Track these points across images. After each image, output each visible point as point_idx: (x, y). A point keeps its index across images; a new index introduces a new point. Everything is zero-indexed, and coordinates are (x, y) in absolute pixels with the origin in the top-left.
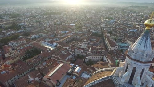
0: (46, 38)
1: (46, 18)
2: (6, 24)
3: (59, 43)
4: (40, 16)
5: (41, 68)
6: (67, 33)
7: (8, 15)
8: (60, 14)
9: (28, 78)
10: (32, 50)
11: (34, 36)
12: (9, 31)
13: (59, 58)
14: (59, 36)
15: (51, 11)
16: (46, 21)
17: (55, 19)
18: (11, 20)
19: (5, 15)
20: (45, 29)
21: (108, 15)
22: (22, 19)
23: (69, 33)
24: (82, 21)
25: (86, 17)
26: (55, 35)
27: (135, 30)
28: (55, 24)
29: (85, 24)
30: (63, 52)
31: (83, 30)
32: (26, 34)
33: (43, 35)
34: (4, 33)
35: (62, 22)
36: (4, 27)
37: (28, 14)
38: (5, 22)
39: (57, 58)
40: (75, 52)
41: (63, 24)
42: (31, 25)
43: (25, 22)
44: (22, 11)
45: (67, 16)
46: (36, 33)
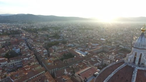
0: (79, 47)
1: (80, 32)
2: (51, 34)
3: (89, 52)
4: (75, 30)
5: (73, 67)
6: (98, 46)
7: (53, 28)
8: (92, 30)
11: (70, 45)
12: (52, 39)
13: (89, 63)
14: (90, 47)
15: (85, 27)
16: (80, 35)
17: (88, 33)
18: (54, 32)
19: (51, 28)
20: (79, 40)
22: (61, 31)
23: (99, 46)
24: (113, 37)
25: (118, 34)
26: (87, 46)
28: (87, 37)
29: (115, 40)
30: (92, 59)
31: (113, 45)
32: (64, 43)
33: (77, 45)
34: (50, 40)
35: (93, 37)
36: (49, 36)
38: (50, 33)
39: (87, 63)
40: (102, 61)
41: (94, 38)
42: (69, 36)
43: (64, 34)
44: (62, 26)
45: (99, 32)
46: (72, 43)
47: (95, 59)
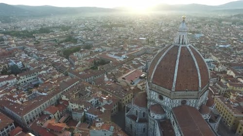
0: (111, 51)
1: (106, 31)
2: (60, 37)
3: (128, 56)
4: (97, 28)
5: (113, 73)
6: (137, 48)
7: (57, 27)
8: (124, 26)
9: (104, 78)
10: (98, 62)
11: (97, 49)
13: (131, 66)
14: (127, 49)
15: (110, 23)
16: (107, 35)
17: (119, 32)
18: (64, 33)
19: (54, 27)
20: (109, 42)
21: (193, 29)
22: (75, 32)
23: (139, 47)
24: (155, 35)
25: (161, 31)
26: (122, 49)
27: (227, 46)
28: (120, 38)
29: (159, 38)
30: (134, 62)
31: (157, 45)
32: (88, 47)
33: (107, 49)
34: (63, 46)
35: (128, 36)
36: (58, 40)
37: (81, 26)
38: (58, 36)
39: (129, 67)
41: (130, 38)
42: (91, 38)
43: (81, 35)
44: (72, 23)
45: (134, 29)
46: (99, 46)
47: (138, 61)
